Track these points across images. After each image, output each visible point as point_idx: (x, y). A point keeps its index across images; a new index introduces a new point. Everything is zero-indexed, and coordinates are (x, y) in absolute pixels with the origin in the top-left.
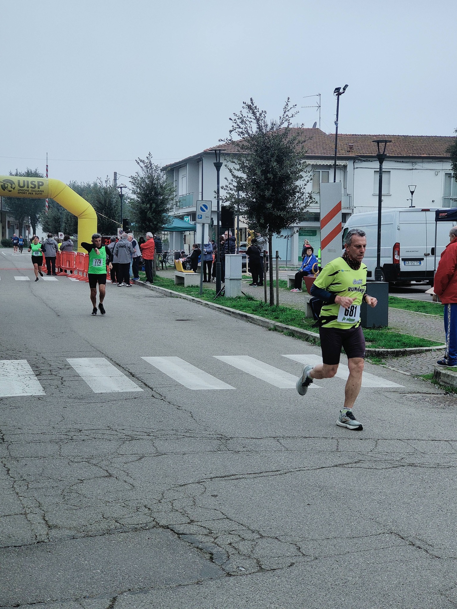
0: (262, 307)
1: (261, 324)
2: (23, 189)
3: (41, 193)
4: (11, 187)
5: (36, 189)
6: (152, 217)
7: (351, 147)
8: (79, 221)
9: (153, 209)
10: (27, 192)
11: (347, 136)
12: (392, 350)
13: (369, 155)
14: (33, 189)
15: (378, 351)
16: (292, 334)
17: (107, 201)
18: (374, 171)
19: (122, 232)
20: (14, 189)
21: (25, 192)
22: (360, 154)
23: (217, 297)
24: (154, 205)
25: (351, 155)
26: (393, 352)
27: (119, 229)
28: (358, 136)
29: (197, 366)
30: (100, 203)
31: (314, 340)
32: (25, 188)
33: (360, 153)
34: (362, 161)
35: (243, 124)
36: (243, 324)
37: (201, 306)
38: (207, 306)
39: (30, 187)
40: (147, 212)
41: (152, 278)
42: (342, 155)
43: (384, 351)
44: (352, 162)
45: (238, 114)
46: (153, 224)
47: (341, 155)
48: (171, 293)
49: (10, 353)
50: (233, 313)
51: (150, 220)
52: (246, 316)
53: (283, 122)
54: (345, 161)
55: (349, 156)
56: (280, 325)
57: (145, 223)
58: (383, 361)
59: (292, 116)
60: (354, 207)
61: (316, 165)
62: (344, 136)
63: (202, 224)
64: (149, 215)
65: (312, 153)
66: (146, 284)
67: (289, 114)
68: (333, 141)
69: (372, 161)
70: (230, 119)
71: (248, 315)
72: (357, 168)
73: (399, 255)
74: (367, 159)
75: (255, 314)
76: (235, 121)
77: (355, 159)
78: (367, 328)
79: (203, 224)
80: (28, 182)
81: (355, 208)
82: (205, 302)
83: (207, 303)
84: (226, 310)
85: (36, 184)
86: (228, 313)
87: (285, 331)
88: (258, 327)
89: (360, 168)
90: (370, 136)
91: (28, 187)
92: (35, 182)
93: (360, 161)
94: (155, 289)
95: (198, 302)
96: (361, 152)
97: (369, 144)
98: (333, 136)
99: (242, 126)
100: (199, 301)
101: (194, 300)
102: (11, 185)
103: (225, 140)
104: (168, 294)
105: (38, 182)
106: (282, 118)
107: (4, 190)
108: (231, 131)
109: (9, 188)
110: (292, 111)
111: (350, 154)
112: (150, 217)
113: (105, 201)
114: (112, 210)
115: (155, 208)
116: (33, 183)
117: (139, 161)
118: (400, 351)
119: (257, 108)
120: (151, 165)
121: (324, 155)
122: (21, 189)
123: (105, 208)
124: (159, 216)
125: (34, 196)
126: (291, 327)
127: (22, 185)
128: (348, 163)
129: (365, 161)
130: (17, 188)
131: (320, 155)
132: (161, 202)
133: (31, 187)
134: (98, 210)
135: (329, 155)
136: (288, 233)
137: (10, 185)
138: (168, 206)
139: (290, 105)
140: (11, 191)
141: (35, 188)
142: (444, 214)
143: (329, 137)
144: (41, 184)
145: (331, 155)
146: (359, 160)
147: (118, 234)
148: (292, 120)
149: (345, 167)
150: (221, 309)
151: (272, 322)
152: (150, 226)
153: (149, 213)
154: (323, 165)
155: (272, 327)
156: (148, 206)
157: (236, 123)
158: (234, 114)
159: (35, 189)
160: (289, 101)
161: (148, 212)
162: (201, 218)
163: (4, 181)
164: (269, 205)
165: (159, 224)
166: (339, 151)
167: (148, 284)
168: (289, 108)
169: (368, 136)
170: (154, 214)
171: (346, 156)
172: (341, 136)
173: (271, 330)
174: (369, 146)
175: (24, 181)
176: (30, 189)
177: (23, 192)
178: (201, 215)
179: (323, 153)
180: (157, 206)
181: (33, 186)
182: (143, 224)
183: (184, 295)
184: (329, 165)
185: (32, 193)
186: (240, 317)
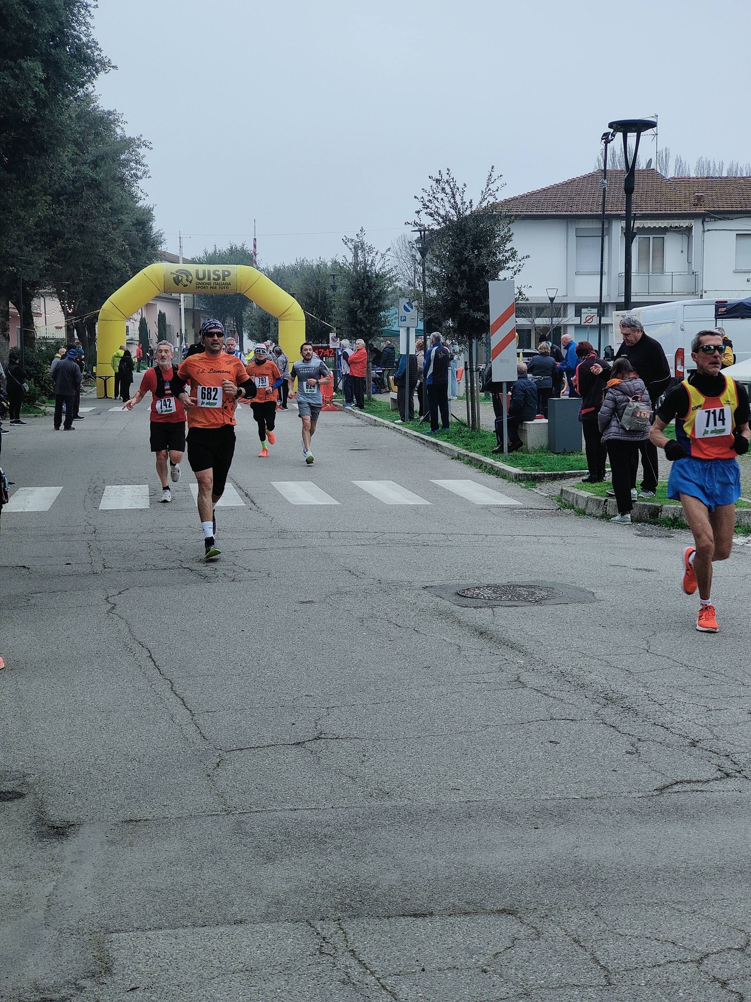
0: (461, 432)
1: (448, 452)
2: (203, 281)
3: (226, 286)
4: (187, 280)
5: (221, 281)
6: (364, 317)
7: (699, 198)
8: (281, 325)
9: (365, 307)
10: (208, 285)
11: (697, 180)
12: (549, 473)
13: (727, 209)
14: (217, 282)
15: (534, 474)
16: (471, 462)
17: (319, 294)
18: (737, 234)
19: (334, 338)
20: (191, 282)
21: (206, 286)
22: (713, 209)
23: (420, 424)
24: (366, 302)
25: (700, 210)
26: (549, 476)
27: (331, 335)
28: (716, 179)
29: (322, 489)
30: (310, 297)
31: (486, 467)
32: (206, 280)
33: (714, 207)
34: (716, 219)
35: (431, 203)
36: (431, 453)
37: (399, 436)
38: (406, 435)
39: (212, 278)
40: (357, 311)
41: (363, 402)
42: (685, 210)
43: (540, 474)
44: (700, 221)
45: (428, 189)
46: (366, 328)
47: (682, 212)
48: (375, 420)
49: (134, 480)
50: (427, 441)
51: (361, 323)
52: (437, 444)
53: (486, 197)
54: (689, 221)
55: (695, 212)
56: (462, 453)
57: (355, 327)
58: (538, 485)
59: (497, 190)
60: (703, 292)
61: (644, 227)
62: (693, 180)
63: (406, 328)
64: (360, 315)
65: (637, 210)
66: (353, 410)
67: (493, 187)
68: (673, 188)
69: (732, 219)
70: (415, 197)
71: (440, 442)
72: (709, 230)
73: (683, 364)
74: (724, 215)
75: (448, 442)
76: (422, 200)
77: (704, 217)
78: (556, 453)
79: (408, 329)
80: (209, 272)
81: (705, 292)
82: (404, 430)
83: (406, 431)
84: (422, 439)
85: (221, 274)
86: (423, 441)
87: (466, 458)
88: (444, 455)
89: (715, 231)
90: (734, 179)
91: (209, 279)
92: (219, 271)
93: (713, 220)
94: (361, 416)
95: (398, 431)
96: (716, 205)
97: (731, 191)
98: (675, 180)
99: (430, 205)
100: (398, 429)
101: (394, 428)
102: (187, 276)
103: (413, 223)
104: (373, 423)
105: (223, 272)
106: (484, 192)
107: (178, 285)
108: (418, 212)
109: (186, 283)
110: (498, 183)
111: (697, 209)
112: (361, 318)
113: (317, 295)
114: (326, 306)
115: (368, 306)
116: (217, 272)
117: (346, 241)
118: (558, 474)
119: (454, 180)
120: (362, 244)
121: (655, 212)
122: (200, 281)
123: (317, 305)
124: (374, 316)
125: (219, 291)
126: (472, 454)
127: (201, 276)
128: (693, 224)
129: (721, 219)
130: (195, 280)
131: (649, 212)
132: (377, 297)
133: (214, 279)
134: (306, 307)
135: (664, 212)
136: (588, 334)
137: (185, 277)
138: (387, 302)
139: (495, 175)
140: (187, 285)
141: (219, 279)
142: (724, 309)
143: (669, 182)
144: (226, 273)
145: (667, 212)
146: (712, 217)
147: (330, 342)
148: (497, 194)
149: (689, 229)
150: (418, 437)
151: (458, 449)
152: (361, 331)
153: (360, 313)
154: (655, 227)
155: (456, 455)
156: (358, 302)
157: (422, 202)
158: (423, 189)
159: (218, 282)
160: (493, 170)
161: (359, 311)
162: (405, 320)
163: (177, 272)
164: (463, 305)
165: (374, 328)
166: (680, 204)
167: (357, 411)
168: (493, 180)
169: (732, 179)
170: (367, 313)
171: (689, 212)
172: (688, 180)
173: (452, 459)
174: (730, 194)
175: (204, 271)
176: (212, 281)
177: (203, 286)
178: (405, 317)
179: (654, 209)
180: (371, 302)
181: (216, 277)
182: (353, 328)
183: (386, 422)
184: (663, 227)
185: (216, 288)
186: (431, 446)
